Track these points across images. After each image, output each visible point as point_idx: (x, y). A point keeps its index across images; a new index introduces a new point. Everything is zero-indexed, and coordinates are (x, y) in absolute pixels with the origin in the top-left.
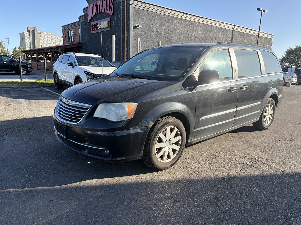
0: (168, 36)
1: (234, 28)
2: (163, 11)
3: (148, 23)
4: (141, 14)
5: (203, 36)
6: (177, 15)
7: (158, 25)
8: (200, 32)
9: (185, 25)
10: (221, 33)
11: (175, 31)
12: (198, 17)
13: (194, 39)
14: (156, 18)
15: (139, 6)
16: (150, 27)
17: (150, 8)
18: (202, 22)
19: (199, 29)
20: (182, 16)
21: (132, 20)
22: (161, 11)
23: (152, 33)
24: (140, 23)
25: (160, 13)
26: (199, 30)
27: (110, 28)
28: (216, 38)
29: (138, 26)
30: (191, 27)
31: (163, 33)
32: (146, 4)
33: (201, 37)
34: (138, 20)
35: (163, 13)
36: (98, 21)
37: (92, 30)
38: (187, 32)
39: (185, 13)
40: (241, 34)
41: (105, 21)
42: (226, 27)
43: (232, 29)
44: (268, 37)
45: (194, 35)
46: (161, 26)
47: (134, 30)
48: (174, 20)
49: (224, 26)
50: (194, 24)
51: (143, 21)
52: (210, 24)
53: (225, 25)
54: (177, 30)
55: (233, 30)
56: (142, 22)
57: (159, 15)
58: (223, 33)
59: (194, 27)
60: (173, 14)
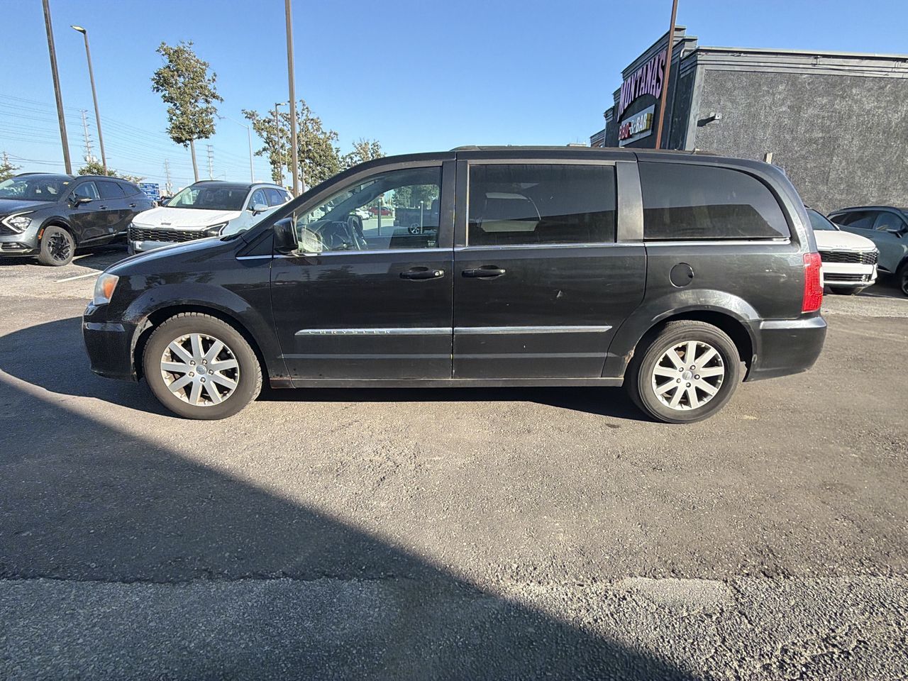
0: (820, 135)
2: (810, 66)
3: (749, 105)
4: (729, 85)
6: (864, 68)
7: (784, 109)
9: (897, 97)
11: (850, 117)
14: (781, 88)
15: (726, 63)
16: (754, 116)
17: (762, 64)
20: (890, 70)
21: (697, 104)
22: (801, 66)
23: (760, 132)
24: (722, 109)
25: (799, 71)
29: (713, 119)
31: (802, 129)
32: (749, 55)
34: (718, 101)
35: (810, 71)
37: (619, 139)
39: (903, 60)
41: (643, 114)
46: (797, 109)
47: (701, 128)
48: (851, 87)
51: (733, 102)
54: (859, 115)
56: (729, 104)
57: (792, 79)
60: (851, 68)
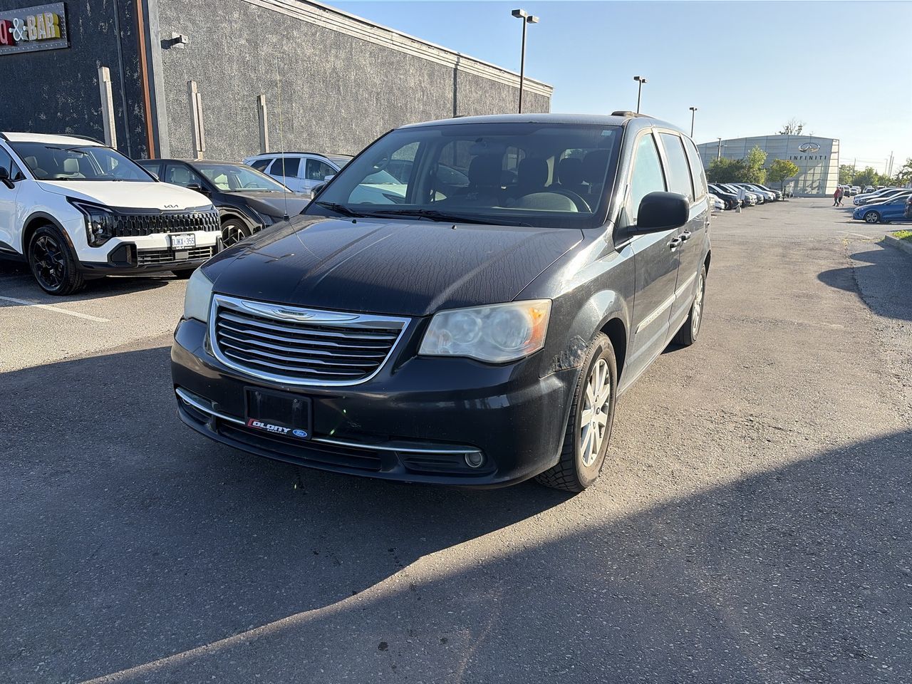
0: (278, 78)
1: (457, 65)
3: (210, 31)
5: (377, 81)
6: (299, 11)
7: (243, 42)
8: (369, 70)
9: (325, 46)
10: (426, 77)
11: (297, 62)
12: (361, 24)
13: (354, 91)
14: (236, 15)
16: (218, 45)
18: (372, 40)
19: (365, 60)
20: (316, 16)
21: (155, 18)
23: (226, 66)
24: (185, 29)
26: (368, 61)
27: (69, 40)
28: (415, 91)
29: (178, 40)
30: (342, 55)
31: (262, 68)
33: (375, 85)
34: (178, 19)
36: (10, 12)
38: (334, 69)
39: (324, 9)
40: (476, 80)
41: (42, 12)
42: (439, 57)
43: (454, 66)
44: (541, 91)
45: (353, 77)
46: (254, 44)
47: (167, 52)
48: (292, 27)
49: (432, 56)
50: (351, 45)
51: (194, 23)
52: (396, 48)
53: (435, 51)
54: (303, 61)
55: (456, 70)
56: (190, 25)
57: (244, 8)
58: (431, 75)
59: (351, 54)
60: (288, 8)
